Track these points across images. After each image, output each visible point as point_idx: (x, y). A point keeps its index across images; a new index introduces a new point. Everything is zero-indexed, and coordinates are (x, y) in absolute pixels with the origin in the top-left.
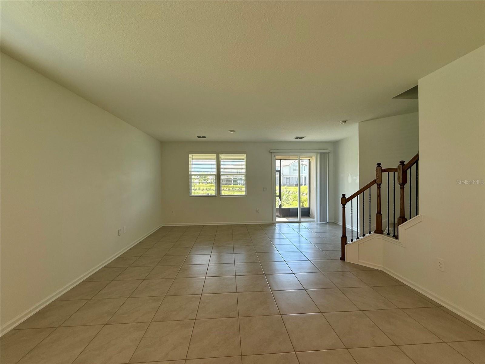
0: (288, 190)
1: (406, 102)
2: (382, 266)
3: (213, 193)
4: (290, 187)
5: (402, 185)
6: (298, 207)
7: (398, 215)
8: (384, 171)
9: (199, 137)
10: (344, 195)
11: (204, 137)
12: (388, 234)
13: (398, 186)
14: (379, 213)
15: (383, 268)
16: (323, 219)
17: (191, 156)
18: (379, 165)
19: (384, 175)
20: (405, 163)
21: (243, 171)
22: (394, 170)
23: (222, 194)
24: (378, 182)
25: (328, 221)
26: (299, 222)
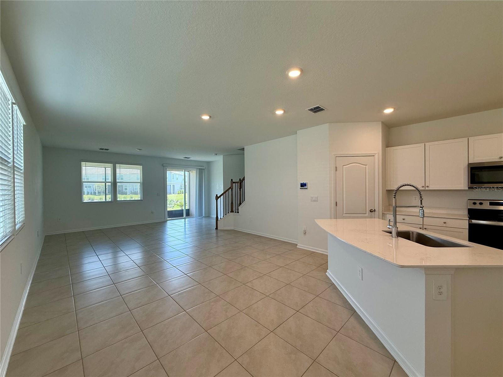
1: (242, 151)
2: (233, 227)
3: (109, 199)
5: (240, 189)
6: (183, 208)
7: (239, 203)
8: (234, 183)
9: (101, 149)
10: (217, 195)
12: (236, 212)
13: (239, 190)
14: (232, 203)
15: (234, 228)
16: (200, 214)
17: (83, 164)
18: (232, 180)
19: (234, 184)
20: (241, 180)
21: (139, 180)
22: (237, 182)
23: (118, 200)
24: (231, 188)
25: (204, 216)
26: (185, 218)
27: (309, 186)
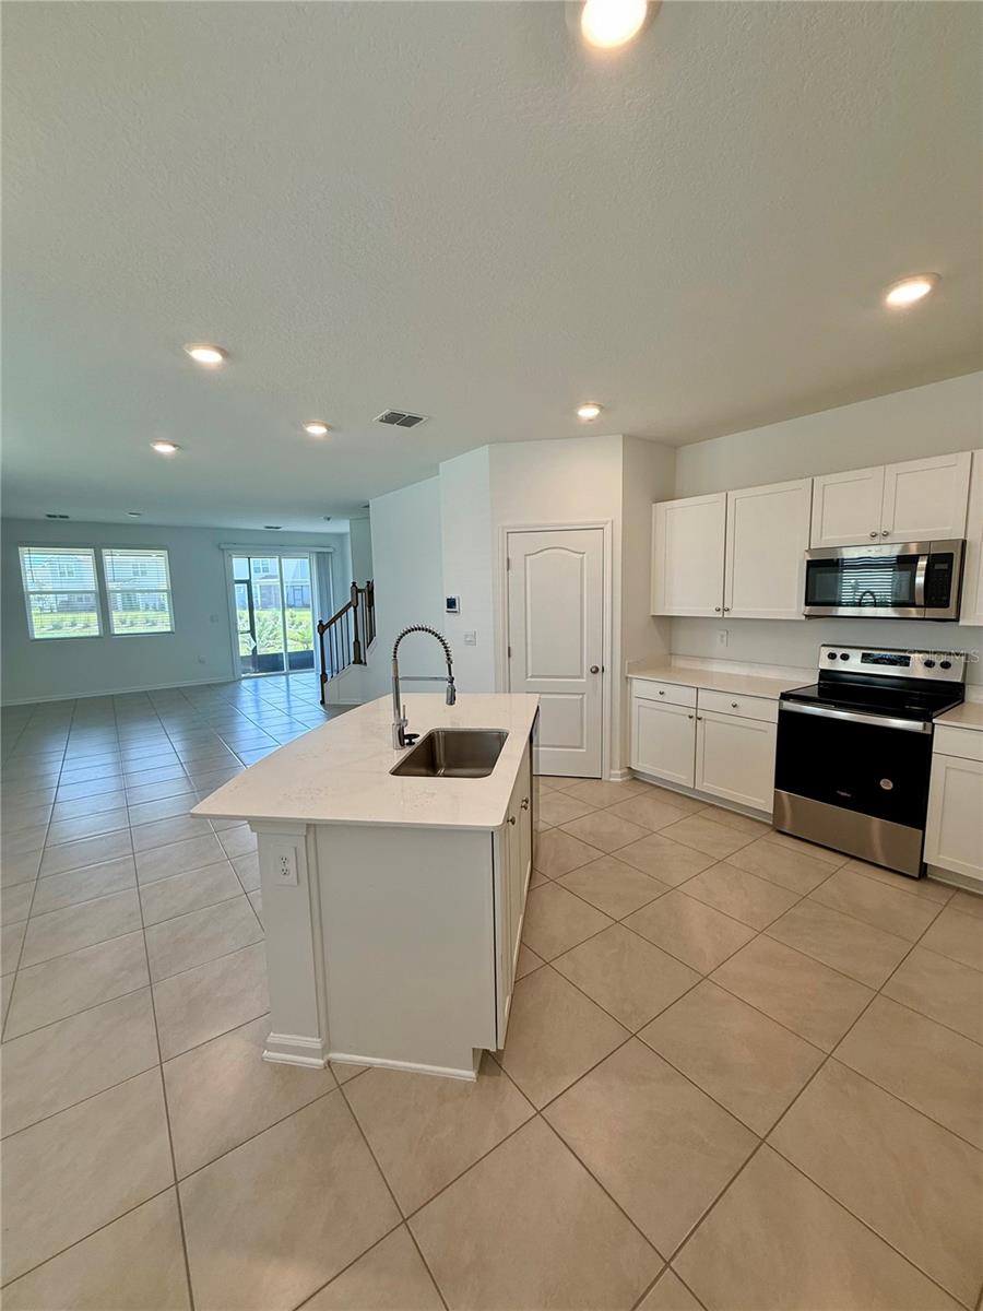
0: (297, 620)
1: (365, 512)
3: (95, 631)
4: (302, 613)
5: (369, 608)
8: (359, 590)
9: (50, 516)
10: (321, 622)
11: (67, 517)
12: (361, 664)
14: (356, 640)
17: (23, 550)
18: (354, 583)
19: (359, 594)
20: (369, 584)
21: (164, 584)
22: (364, 591)
23: (118, 633)
24: (353, 604)
26: (287, 674)
27: (461, 605)
